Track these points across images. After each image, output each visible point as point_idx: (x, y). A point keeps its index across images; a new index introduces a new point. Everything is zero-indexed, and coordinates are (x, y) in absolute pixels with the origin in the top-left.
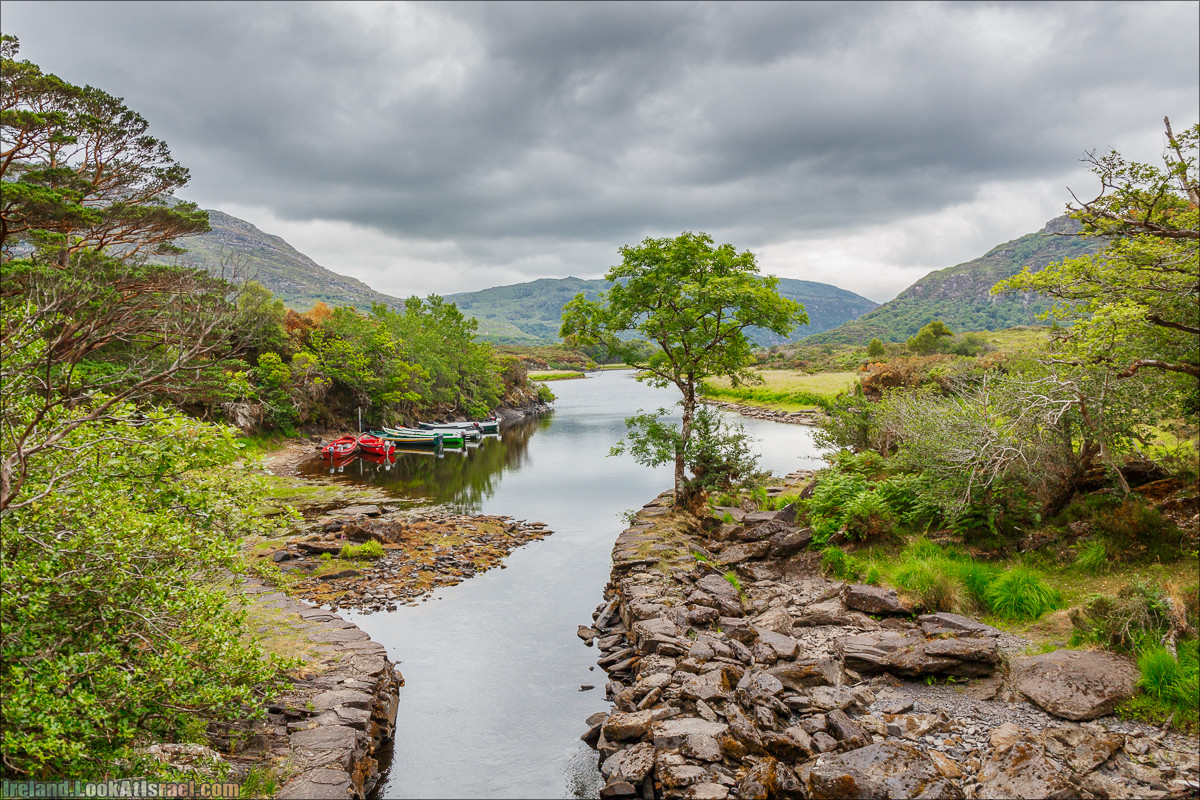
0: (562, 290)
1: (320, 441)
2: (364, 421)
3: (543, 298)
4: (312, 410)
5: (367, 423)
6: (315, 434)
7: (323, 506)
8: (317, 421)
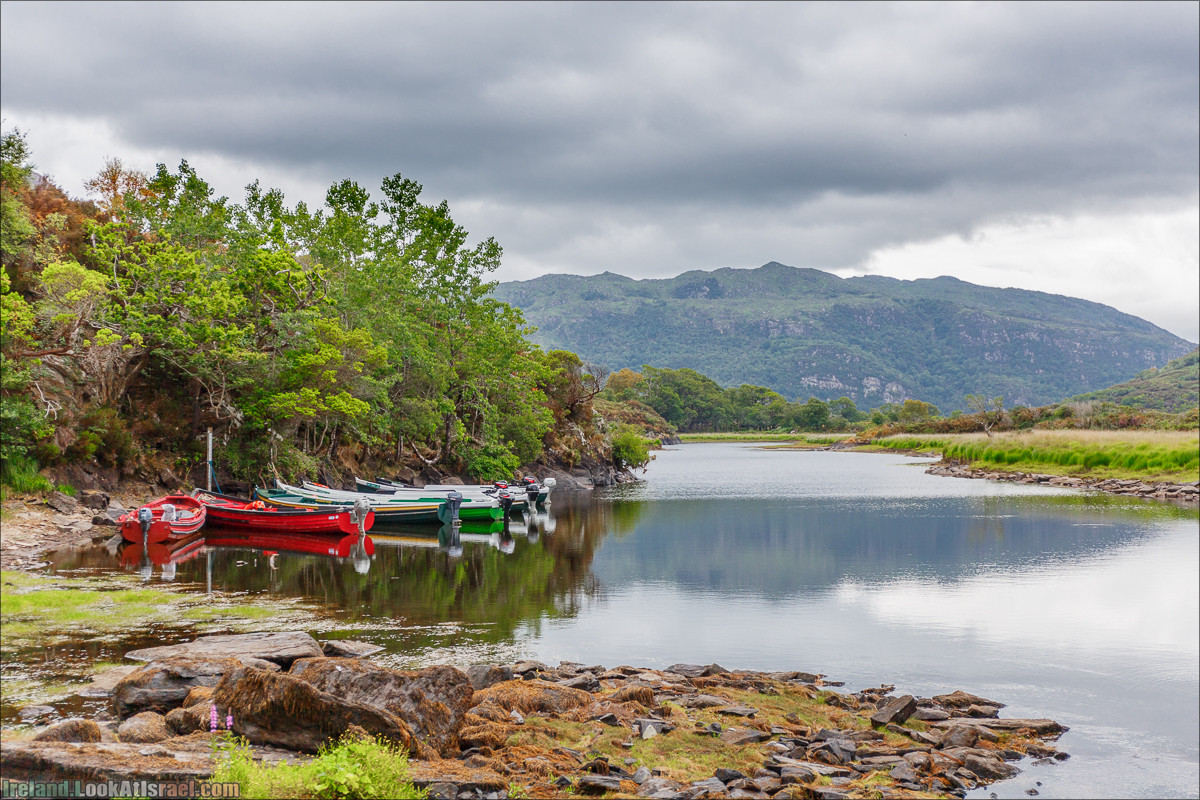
0: (590, 296)
1: (105, 505)
2: (221, 465)
3: (554, 312)
4: (86, 423)
5: (228, 471)
6: (91, 486)
7: (109, 639)
8: (99, 455)
